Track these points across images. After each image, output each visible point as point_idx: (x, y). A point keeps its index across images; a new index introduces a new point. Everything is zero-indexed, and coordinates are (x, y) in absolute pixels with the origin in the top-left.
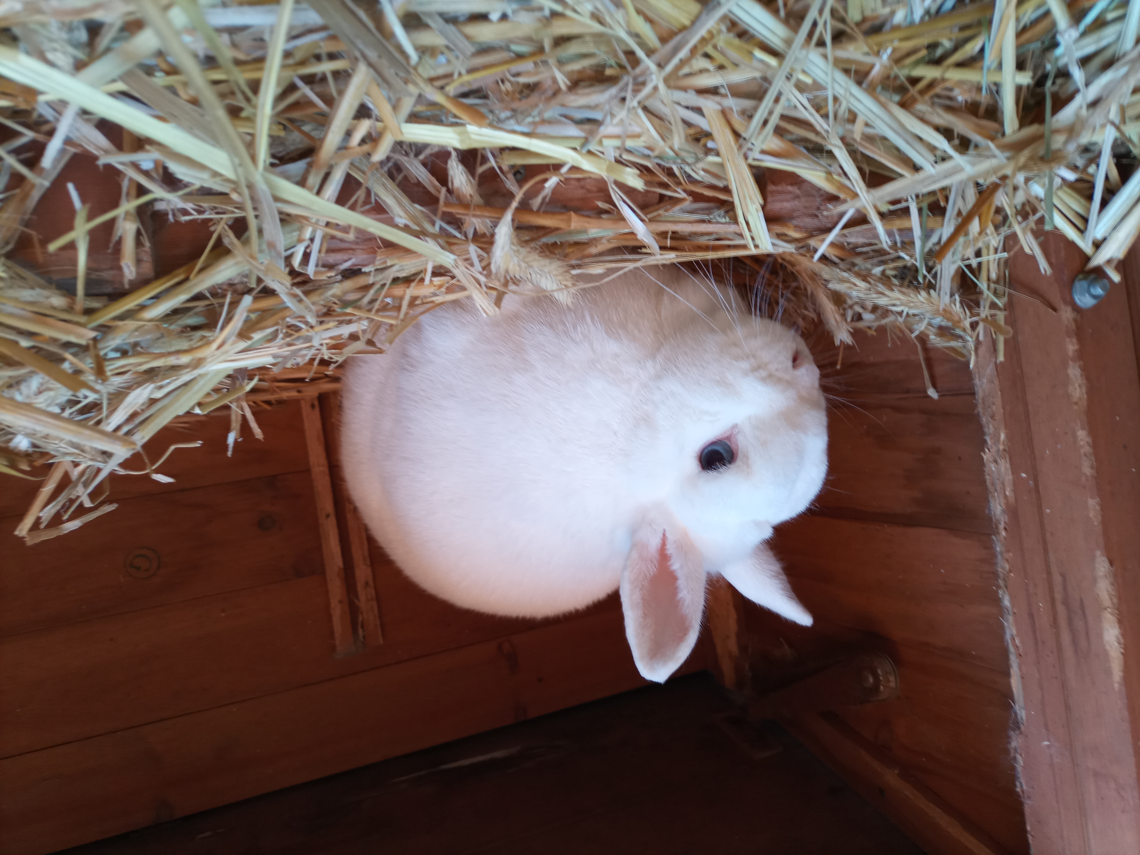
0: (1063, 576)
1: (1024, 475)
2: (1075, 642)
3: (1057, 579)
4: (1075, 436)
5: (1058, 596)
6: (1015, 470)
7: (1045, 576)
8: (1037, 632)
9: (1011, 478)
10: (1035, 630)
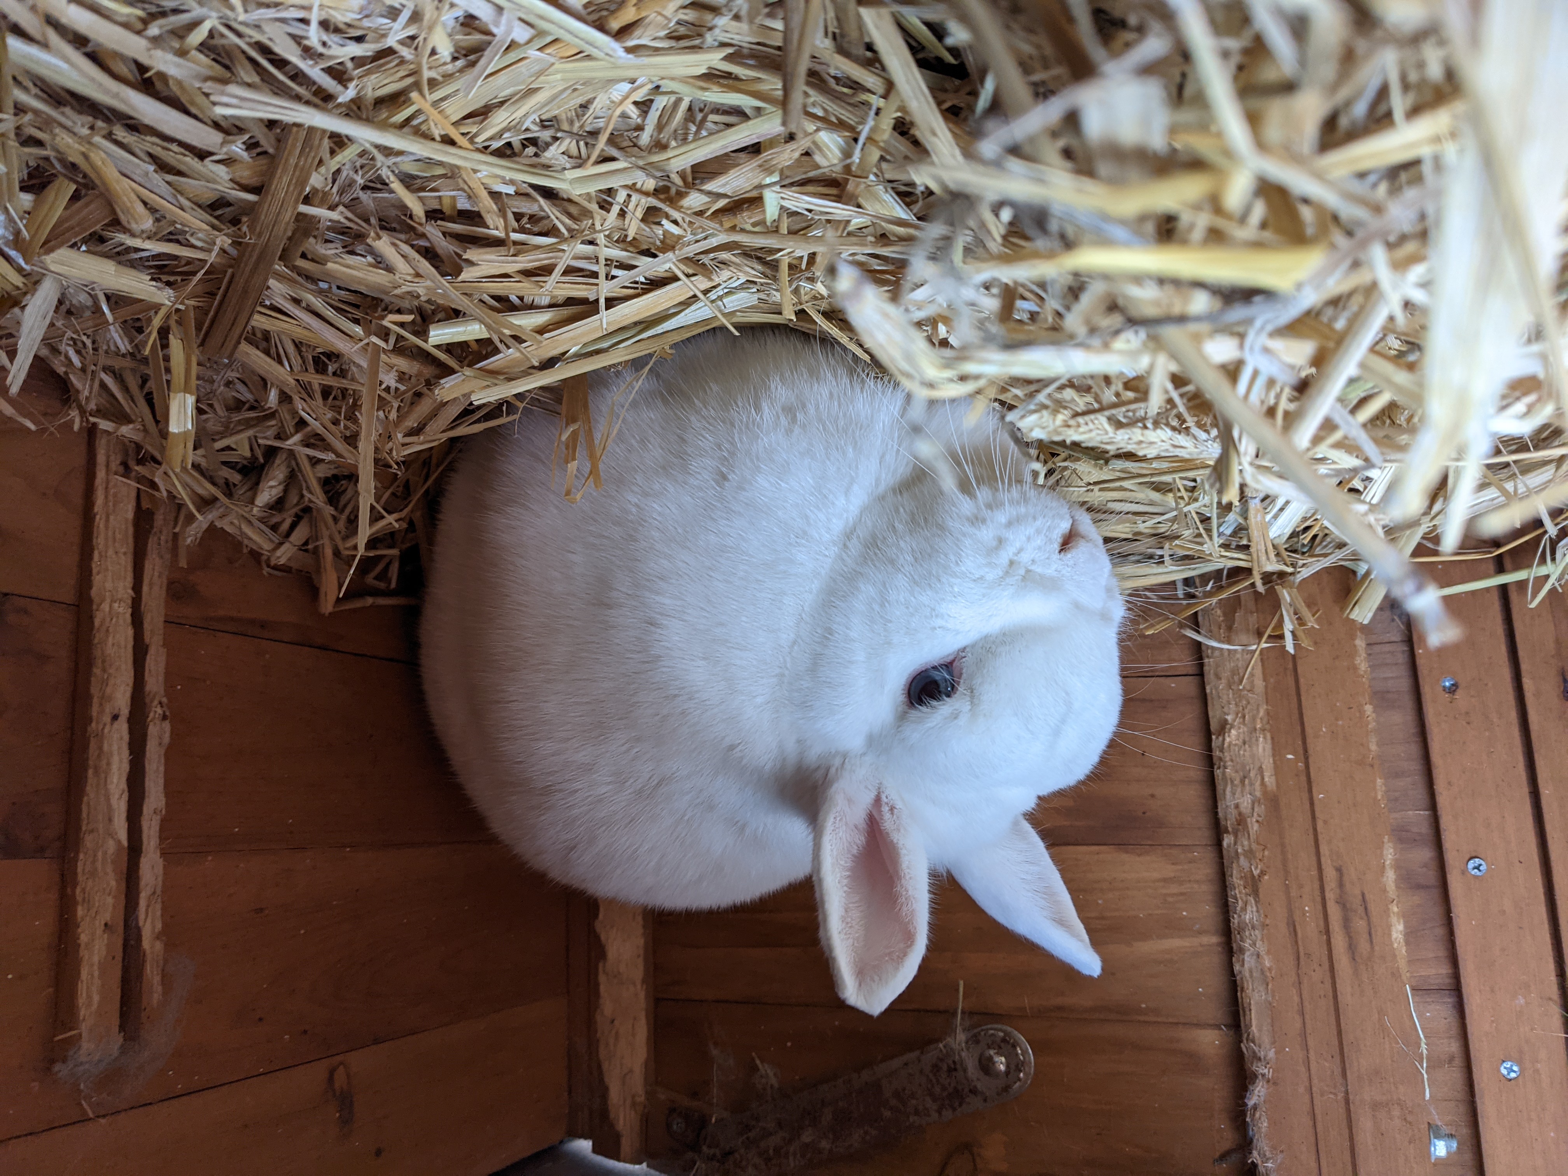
0: (1339, 870)
1: (1290, 756)
2: (1352, 948)
3: (1330, 874)
4: (1362, 712)
5: (1330, 896)
6: (1277, 752)
7: (1314, 872)
8: (1300, 943)
9: (1271, 760)
10: (1296, 942)
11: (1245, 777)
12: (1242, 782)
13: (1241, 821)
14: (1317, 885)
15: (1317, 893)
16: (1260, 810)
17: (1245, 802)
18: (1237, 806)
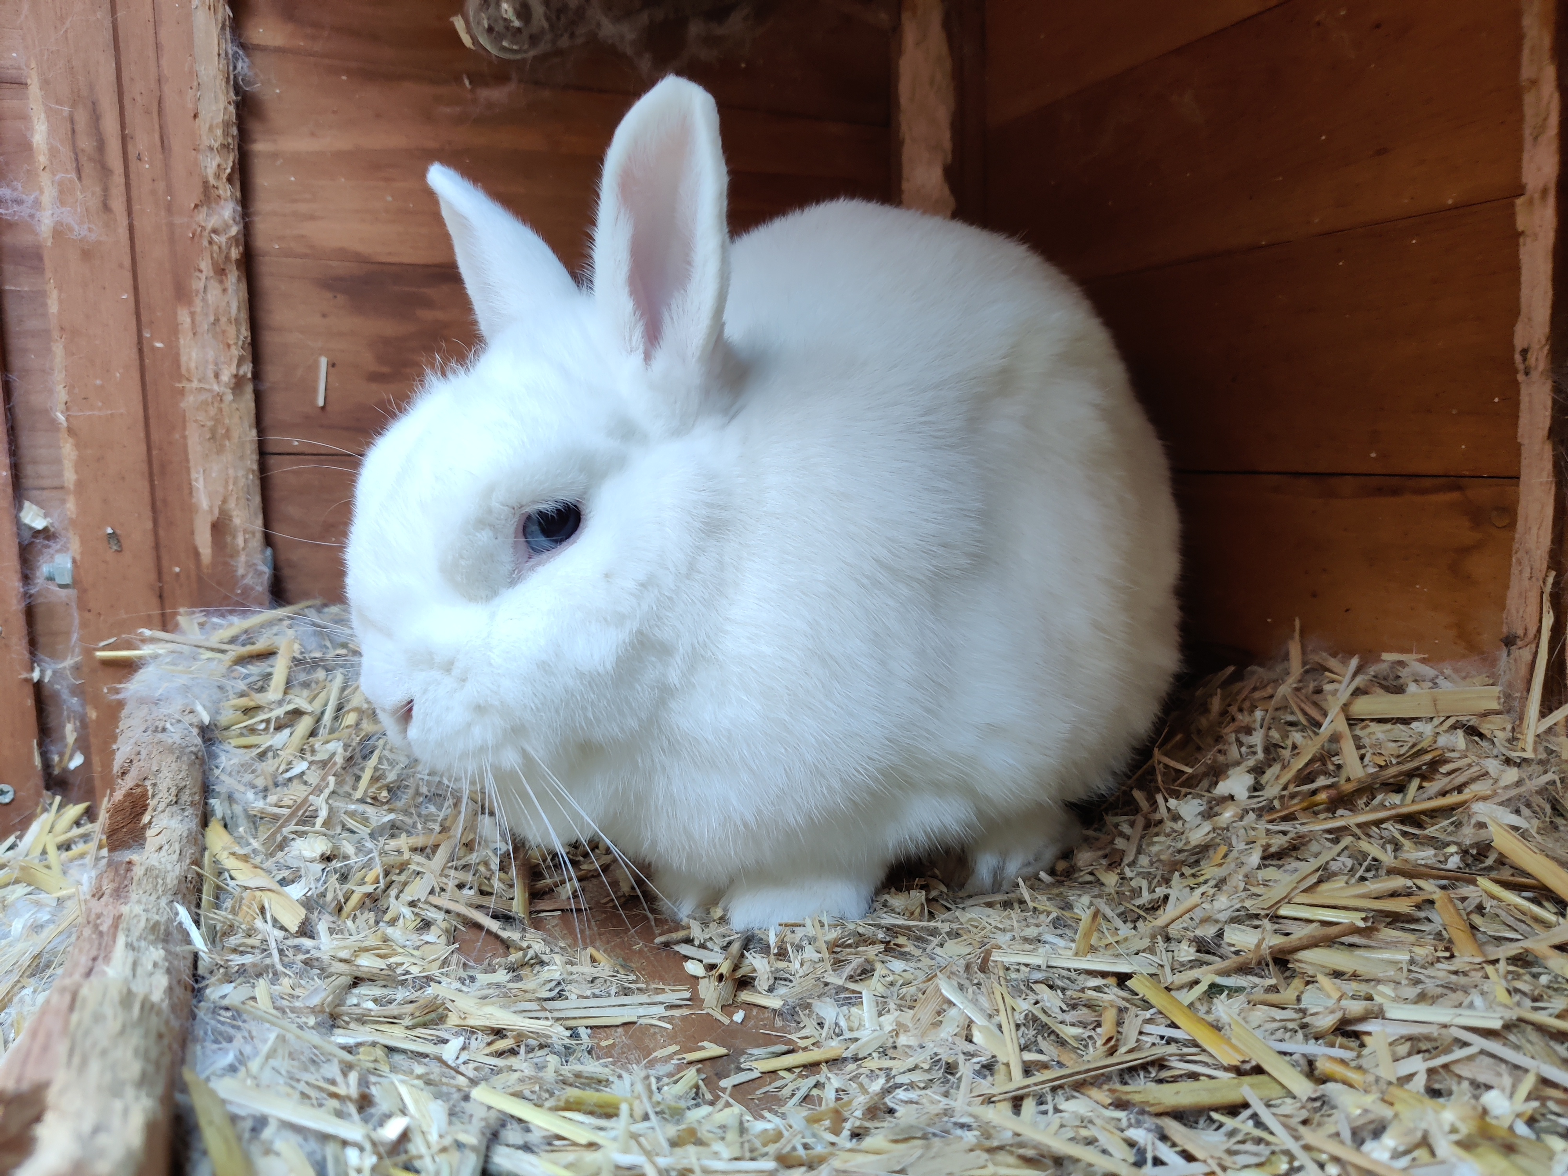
6: (174, 352)
7: (136, 207)
8: (157, 127)
9: (182, 341)
10: (161, 127)
11: (214, 324)
12: (217, 320)
13: (220, 272)
14: (134, 193)
15: (134, 183)
16: (198, 284)
17: (214, 294)
18: (225, 290)
